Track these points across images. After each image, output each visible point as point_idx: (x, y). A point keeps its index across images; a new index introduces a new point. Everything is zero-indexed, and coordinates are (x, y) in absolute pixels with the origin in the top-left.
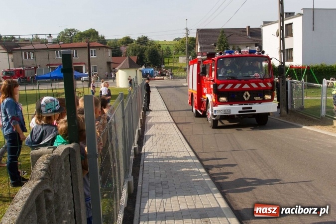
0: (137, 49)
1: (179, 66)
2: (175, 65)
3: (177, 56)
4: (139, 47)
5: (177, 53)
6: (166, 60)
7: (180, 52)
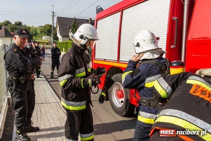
0: (14, 28)
1: (43, 41)
2: (40, 41)
3: (42, 35)
4: (16, 27)
5: (41, 34)
6: (34, 38)
7: (43, 33)
